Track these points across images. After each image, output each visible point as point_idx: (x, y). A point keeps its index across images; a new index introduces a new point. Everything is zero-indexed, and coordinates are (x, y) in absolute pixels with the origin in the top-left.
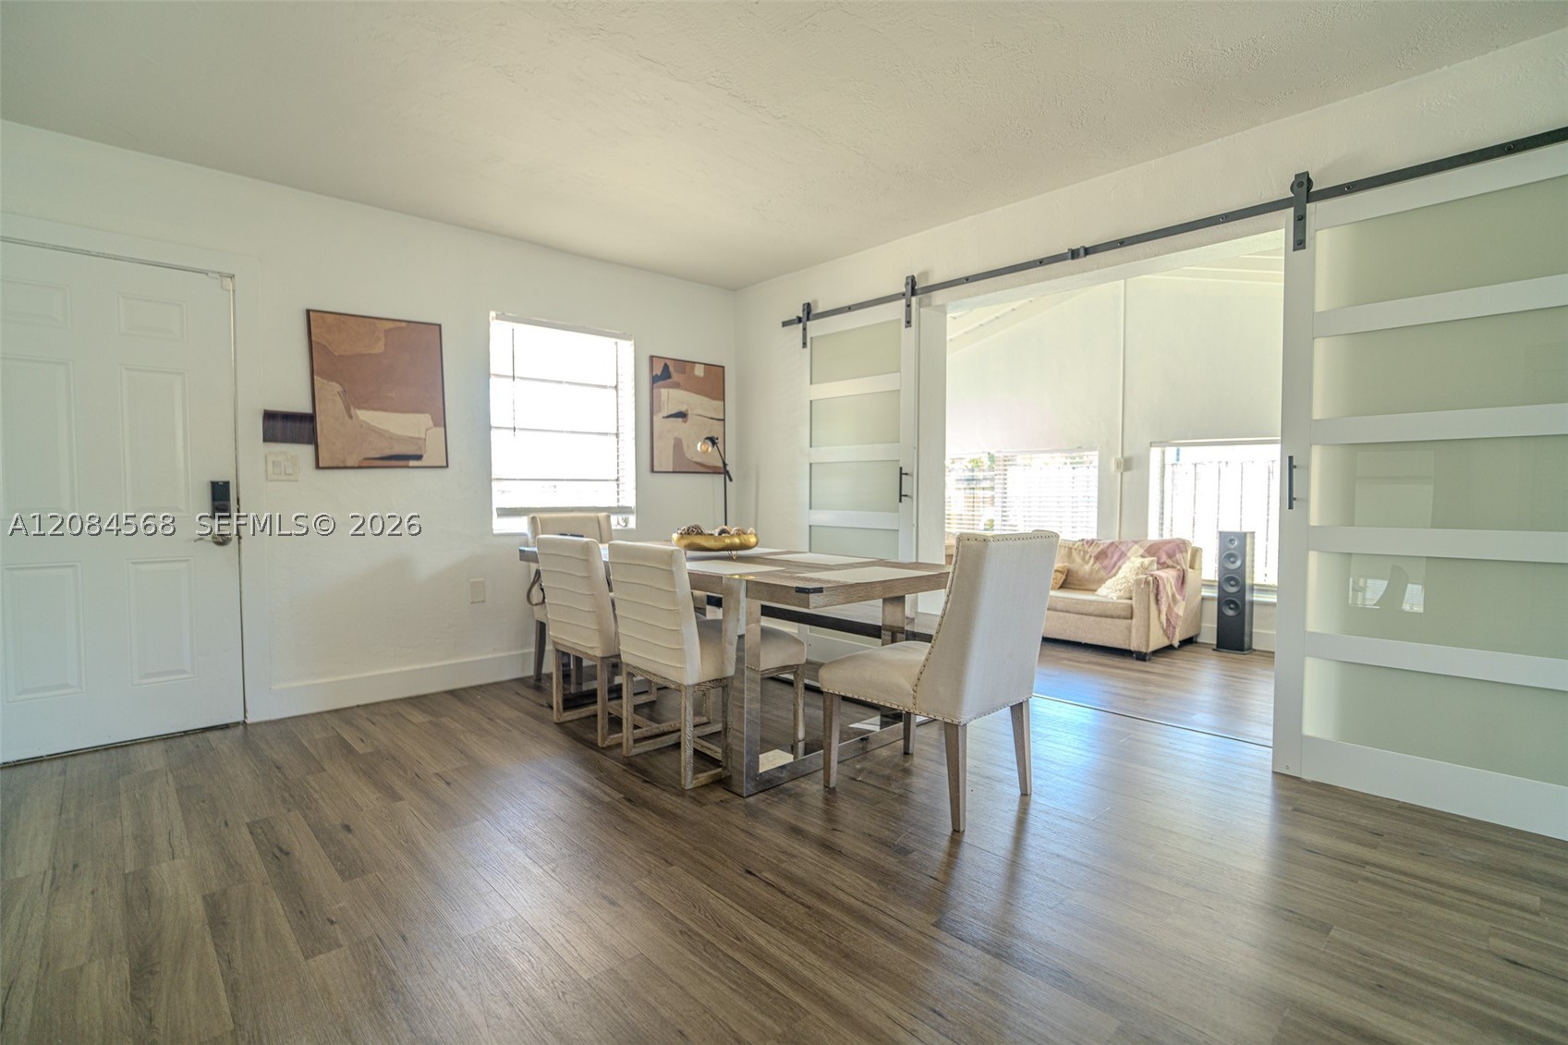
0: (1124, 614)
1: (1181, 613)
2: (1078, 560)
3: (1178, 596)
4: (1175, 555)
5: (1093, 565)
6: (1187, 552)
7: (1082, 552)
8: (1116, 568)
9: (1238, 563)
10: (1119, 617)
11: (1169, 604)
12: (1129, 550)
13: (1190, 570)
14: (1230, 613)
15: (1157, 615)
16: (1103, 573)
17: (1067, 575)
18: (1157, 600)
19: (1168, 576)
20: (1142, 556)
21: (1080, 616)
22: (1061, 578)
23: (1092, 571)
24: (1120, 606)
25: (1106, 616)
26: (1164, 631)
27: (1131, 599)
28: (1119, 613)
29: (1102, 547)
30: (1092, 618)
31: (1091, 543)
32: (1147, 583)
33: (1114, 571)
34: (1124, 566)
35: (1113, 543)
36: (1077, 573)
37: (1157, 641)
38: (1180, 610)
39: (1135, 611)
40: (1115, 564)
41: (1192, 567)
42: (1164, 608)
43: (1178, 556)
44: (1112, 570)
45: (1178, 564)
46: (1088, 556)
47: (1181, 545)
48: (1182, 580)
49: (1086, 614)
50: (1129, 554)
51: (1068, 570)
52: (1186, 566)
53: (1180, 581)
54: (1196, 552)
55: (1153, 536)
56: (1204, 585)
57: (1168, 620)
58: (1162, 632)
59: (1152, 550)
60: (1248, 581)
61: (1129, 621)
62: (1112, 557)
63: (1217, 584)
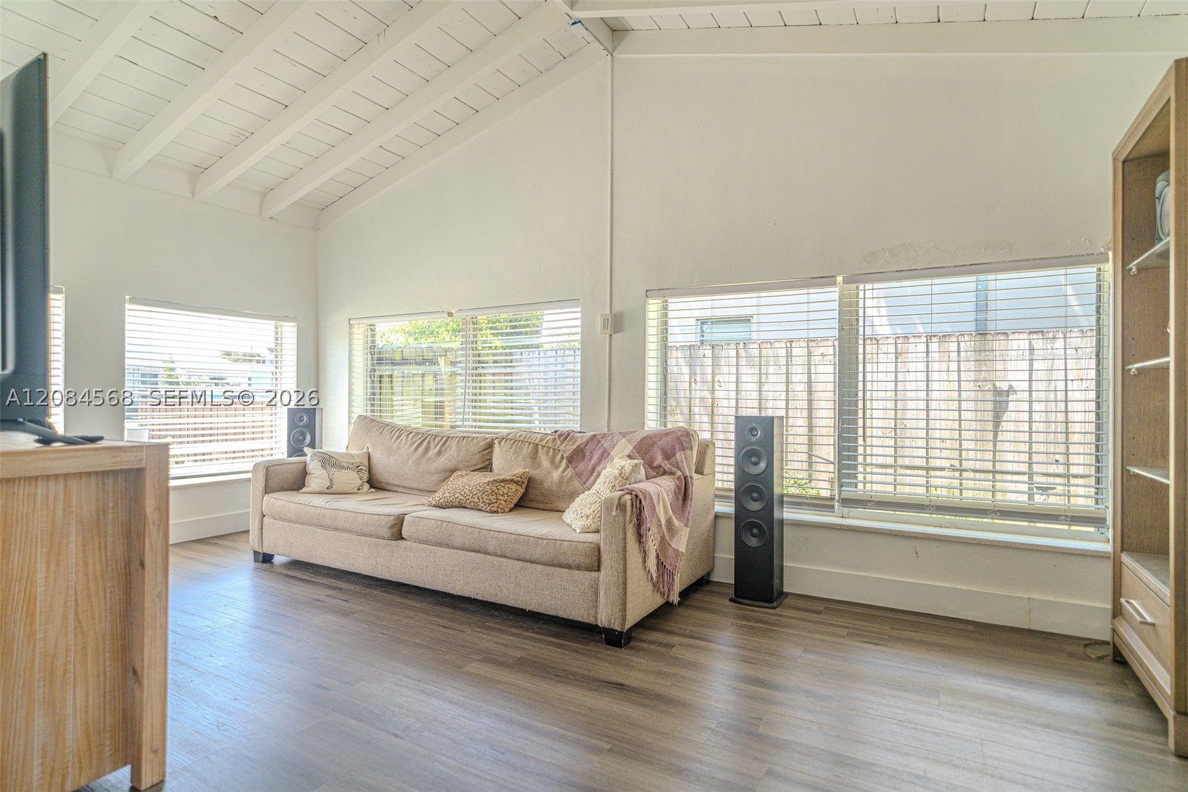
0: (587, 561)
1: (683, 549)
2: (545, 461)
3: (676, 522)
4: (674, 455)
5: (565, 470)
6: (691, 449)
7: (551, 450)
8: (595, 474)
9: (763, 465)
10: (578, 568)
11: (663, 538)
12: (613, 447)
13: (696, 476)
14: (753, 542)
15: (640, 560)
16: (576, 483)
17: (527, 486)
18: (640, 537)
19: (660, 490)
20: (630, 457)
21: (521, 564)
22: (516, 492)
23: (560, 482)
24: (581, 546)
25: (561, 566)
26: (654, 584)
27: (598, 531)
28: (578, 559)
29: (579, 442)
30: (540, 567)
31: (566, 436)
32: (621, 506)
33: (592, 479)
34: (604, 473)
35: (595, 436)
36: (541, 482)
37: (642, 601)
38: (681, 544)
39: (604, 557)
40: (594, 469)
41: (699, 471)
42: (652, 547)
43: (679, 456)
44: (587, 479)
45: (679, 468)
46: (559, 457)
47: (683, 439)
48: (684, 494)
49: (530, 562)
50: (612, 453)
51: (530, 480)
52: (690, 471)
53: (680, 497)
54: (705, 449)
55: (652, 423)
56: (717, 496)
57: (660, 565)
58: (650, 587)
59: (644, 449)
60: (777, 491)
61: (594, 574)
62: (591, 458)
63: (733, 494)
